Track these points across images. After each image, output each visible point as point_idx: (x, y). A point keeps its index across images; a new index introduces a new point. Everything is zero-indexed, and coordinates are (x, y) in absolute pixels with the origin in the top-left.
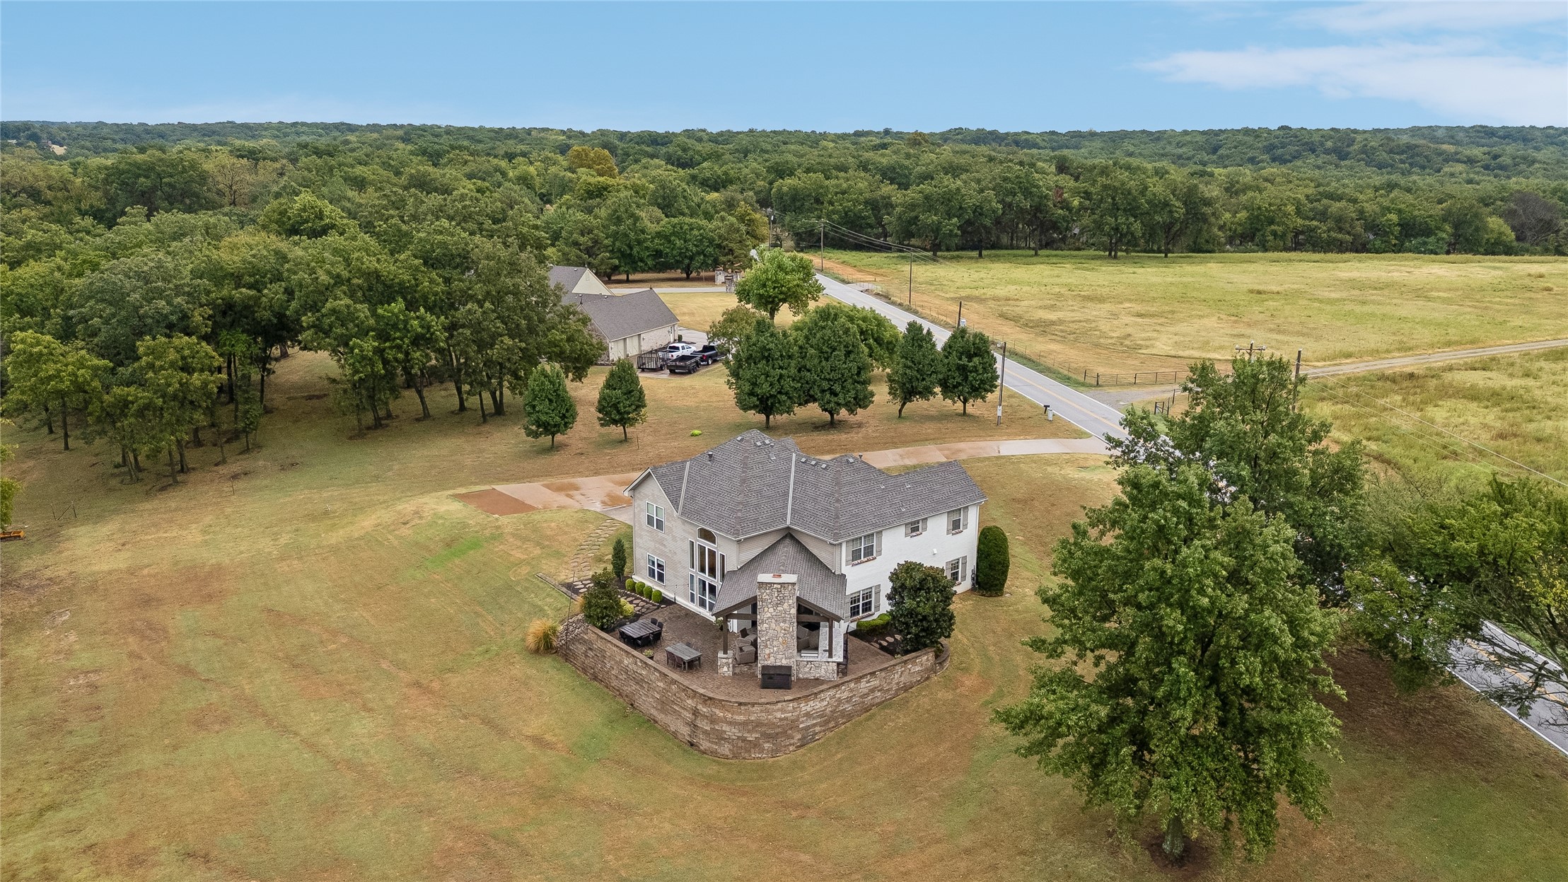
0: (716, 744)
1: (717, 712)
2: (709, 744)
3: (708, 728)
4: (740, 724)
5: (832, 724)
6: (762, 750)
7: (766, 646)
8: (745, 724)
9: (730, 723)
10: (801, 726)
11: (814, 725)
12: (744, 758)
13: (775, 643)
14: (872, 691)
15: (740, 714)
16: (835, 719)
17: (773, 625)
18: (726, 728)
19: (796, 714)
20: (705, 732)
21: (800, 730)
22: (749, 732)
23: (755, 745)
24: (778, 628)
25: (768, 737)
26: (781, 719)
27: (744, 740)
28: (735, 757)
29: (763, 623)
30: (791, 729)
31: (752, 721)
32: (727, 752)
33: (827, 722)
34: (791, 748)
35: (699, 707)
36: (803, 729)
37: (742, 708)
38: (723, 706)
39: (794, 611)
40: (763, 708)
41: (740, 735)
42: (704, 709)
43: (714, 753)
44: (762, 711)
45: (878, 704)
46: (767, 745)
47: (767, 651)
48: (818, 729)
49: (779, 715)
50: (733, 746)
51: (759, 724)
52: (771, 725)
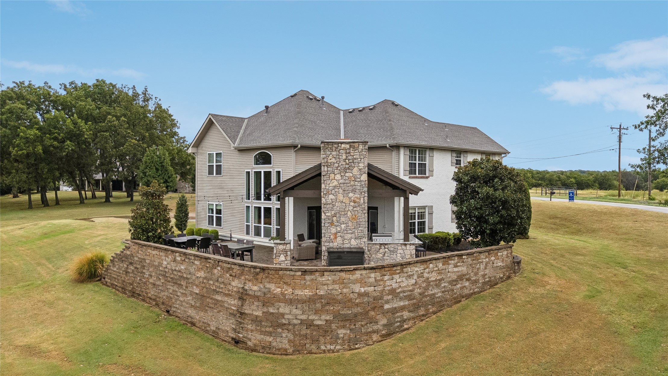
0: (270, 334)
1: (272, 286)
2: (260, 337)
3: (259, 313)
4: (303, 302)
5: (422, 312)
6: (335, 339)
7: (332, 223)
8: (311, 300)
9: (290, 302)
10: (387, 307)
11: (403, 308)
12: (310, 353)
13: (343, 219)
14: (461, 277)
15: (304, 287)
16: (425, 305)
17: (341, 197)
18: (284, 309)
19: (379, 288)
20: (256, 320)
21: (385, 313)
22: (316, 312)
23: (326, 331)
24: (346, 200)
25: (345, 320)
26: (360, 295)
27: (310, 324)
28: (297, 351)
29: (328, 193)
30: (374, 309)
31: (321, 297)
32: (285, 344)
33: (416, 307)
34: (375, 337)
35: (249, 286)
36: (388, 311)
37: (308, 277)
38: (281, 278)
39: (365, 177)
40: (336, 278)
41: (304, 317)
42: (254, 288)
43: (267, 349)
44: (334, 282)
45: (468, 296)
46: (341, 332)
47: (333, 230)
48: (406, 314)
49: (357, 288)
50: (295, 335)
51: (330, 300)
52: (347, 302)
